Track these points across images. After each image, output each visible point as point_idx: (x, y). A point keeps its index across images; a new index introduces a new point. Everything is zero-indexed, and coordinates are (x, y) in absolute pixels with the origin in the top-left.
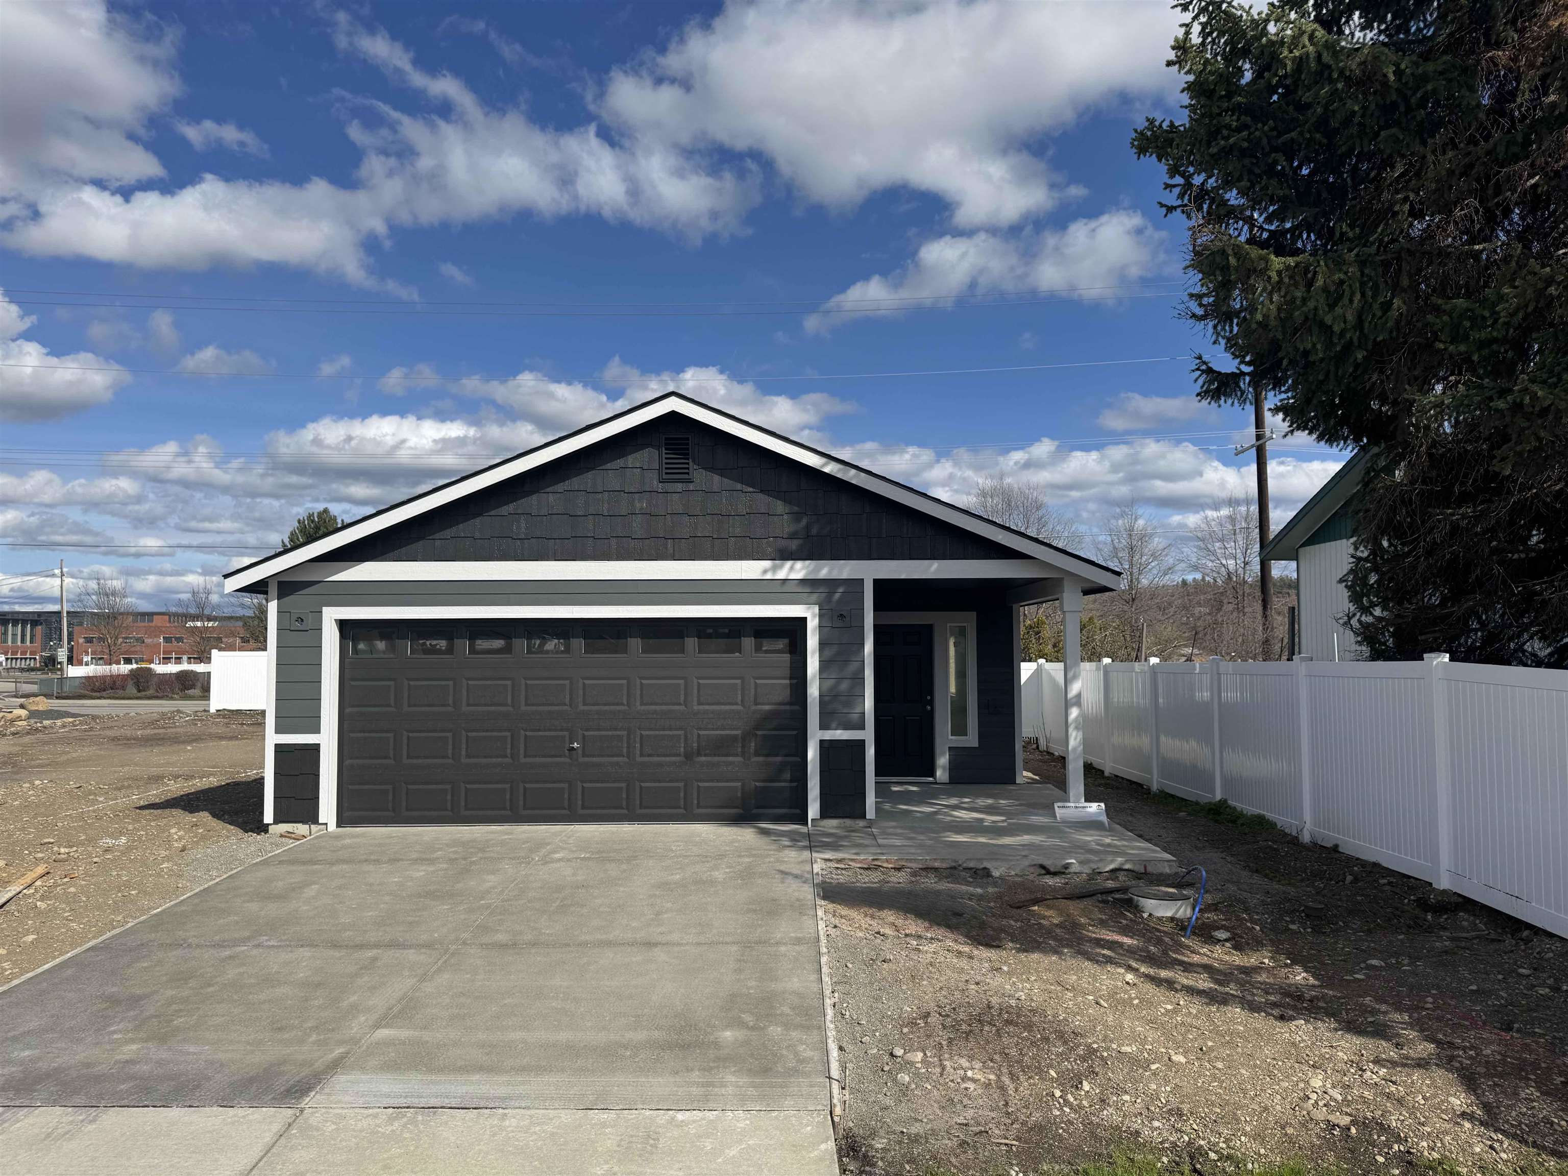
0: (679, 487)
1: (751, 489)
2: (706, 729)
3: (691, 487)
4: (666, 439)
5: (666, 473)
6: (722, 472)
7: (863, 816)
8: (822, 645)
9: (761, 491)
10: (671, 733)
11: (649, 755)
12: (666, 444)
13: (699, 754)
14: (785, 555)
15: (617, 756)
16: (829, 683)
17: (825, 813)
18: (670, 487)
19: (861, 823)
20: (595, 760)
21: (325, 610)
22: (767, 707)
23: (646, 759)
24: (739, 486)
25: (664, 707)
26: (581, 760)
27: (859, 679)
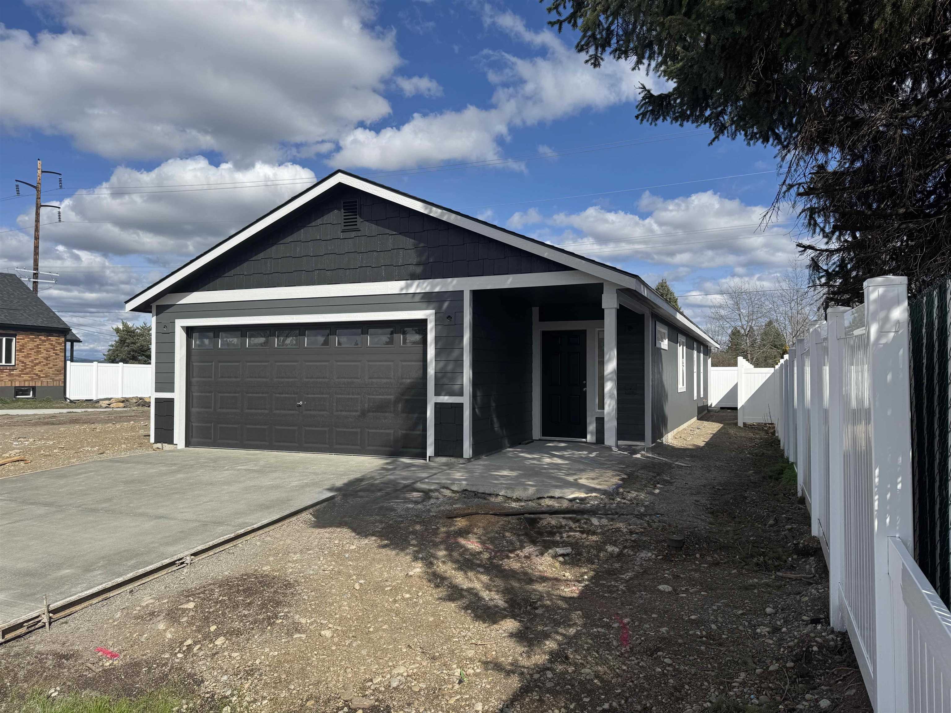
0: (353, 234)
1: (395, 233)
2: (373, 395)
3: (359, 234)
4: (344, 203)
5: (345, 226)
6: (377, 222)
7: (461, 456)
8: (437, 339)
9: (400, 234)
10: (353, 397)
11: (341, 411)
12: (344, 206)
13: (369, 411)
14: (413, 277)
15: (324, 410)
16: (441, 364)
17: (438, 453)
18: (347, 235)
19: (461, 461)
20: (312, 412)
21: (177, 321)
22: (409, 381)
23: (339, 413)
24: (387, 231)
25: (350, 380)
26: (305, 412)
27: (459, 362)
